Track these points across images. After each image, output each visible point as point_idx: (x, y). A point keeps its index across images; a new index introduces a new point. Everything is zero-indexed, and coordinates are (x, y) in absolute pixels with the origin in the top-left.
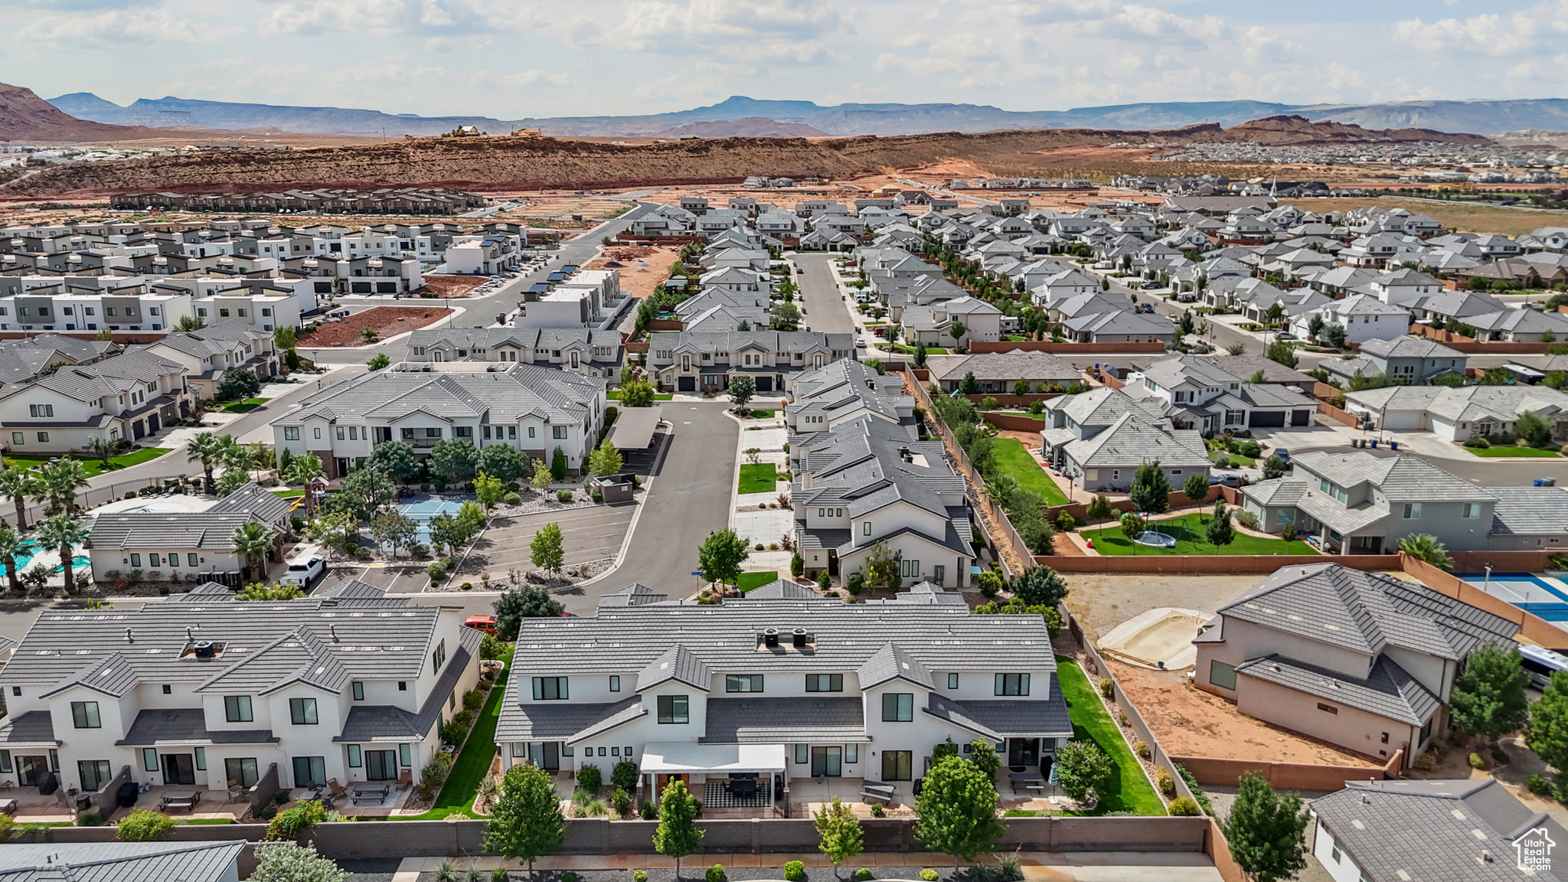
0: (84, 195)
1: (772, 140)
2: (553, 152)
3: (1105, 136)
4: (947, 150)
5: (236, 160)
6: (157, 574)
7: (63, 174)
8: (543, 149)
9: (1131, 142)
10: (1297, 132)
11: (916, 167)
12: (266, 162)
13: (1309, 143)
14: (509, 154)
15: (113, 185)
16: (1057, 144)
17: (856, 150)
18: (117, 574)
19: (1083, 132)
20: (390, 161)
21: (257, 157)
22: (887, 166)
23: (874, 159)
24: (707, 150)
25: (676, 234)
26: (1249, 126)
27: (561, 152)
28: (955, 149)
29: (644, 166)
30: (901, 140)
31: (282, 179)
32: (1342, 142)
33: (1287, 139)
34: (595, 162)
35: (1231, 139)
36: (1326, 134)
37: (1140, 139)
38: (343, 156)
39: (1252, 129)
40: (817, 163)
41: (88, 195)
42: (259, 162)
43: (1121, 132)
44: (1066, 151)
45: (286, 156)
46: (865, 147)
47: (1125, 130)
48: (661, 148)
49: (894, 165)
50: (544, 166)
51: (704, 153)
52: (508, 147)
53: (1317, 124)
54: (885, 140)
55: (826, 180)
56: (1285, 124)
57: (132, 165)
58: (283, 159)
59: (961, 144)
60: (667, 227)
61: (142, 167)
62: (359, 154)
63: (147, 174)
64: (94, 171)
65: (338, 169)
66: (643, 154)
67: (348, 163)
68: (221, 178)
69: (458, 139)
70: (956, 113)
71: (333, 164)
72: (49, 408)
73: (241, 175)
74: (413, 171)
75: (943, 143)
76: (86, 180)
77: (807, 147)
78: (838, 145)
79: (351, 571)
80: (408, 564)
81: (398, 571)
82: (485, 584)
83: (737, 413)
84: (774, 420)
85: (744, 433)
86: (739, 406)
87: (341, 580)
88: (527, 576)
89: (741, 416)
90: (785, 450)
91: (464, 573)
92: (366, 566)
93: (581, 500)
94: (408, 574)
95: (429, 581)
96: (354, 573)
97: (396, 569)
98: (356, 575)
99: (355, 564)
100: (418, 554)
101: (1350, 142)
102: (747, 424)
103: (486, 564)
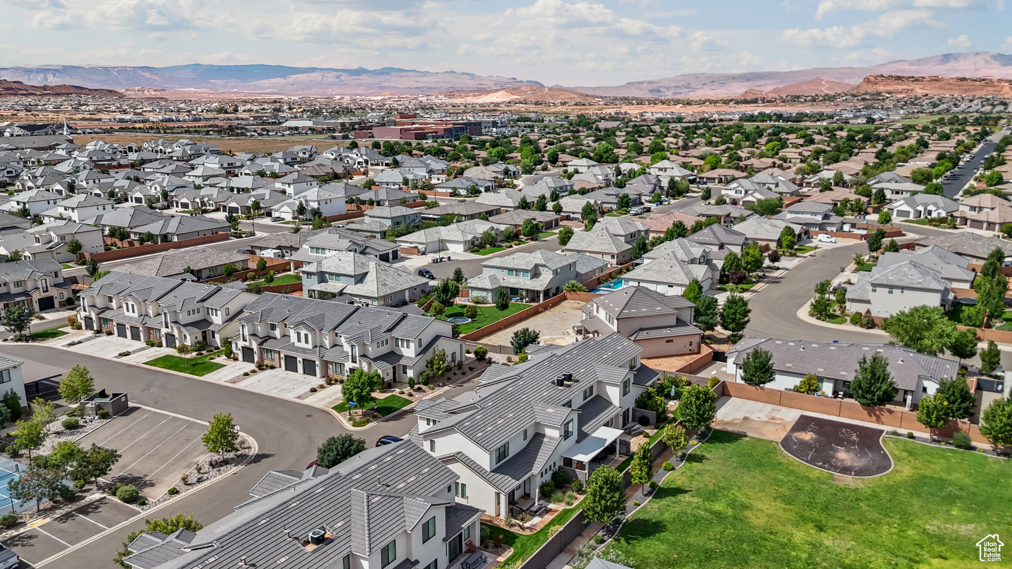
79: (23, 538)
80: (71, 508)
81: (73, 515)
82: (186, 484)
83: (19, 340)
84: (74, 334)
85: (72, 349)
86: (18, 333)
87: (33, 545)
88: (211, 464)
89: (27, 341)
90: (152, 345)
91: (140, 488)
92: (28, 528)
93: (86, 422)
94: (90, 512)
95: (128, 505)
96: (30, 537)
97: (67, 516)
98: (36, 536)
99: (13, 533)
100: (69, 497)
101: (21, 94)
102: (53, 343)
103: (140, 478)
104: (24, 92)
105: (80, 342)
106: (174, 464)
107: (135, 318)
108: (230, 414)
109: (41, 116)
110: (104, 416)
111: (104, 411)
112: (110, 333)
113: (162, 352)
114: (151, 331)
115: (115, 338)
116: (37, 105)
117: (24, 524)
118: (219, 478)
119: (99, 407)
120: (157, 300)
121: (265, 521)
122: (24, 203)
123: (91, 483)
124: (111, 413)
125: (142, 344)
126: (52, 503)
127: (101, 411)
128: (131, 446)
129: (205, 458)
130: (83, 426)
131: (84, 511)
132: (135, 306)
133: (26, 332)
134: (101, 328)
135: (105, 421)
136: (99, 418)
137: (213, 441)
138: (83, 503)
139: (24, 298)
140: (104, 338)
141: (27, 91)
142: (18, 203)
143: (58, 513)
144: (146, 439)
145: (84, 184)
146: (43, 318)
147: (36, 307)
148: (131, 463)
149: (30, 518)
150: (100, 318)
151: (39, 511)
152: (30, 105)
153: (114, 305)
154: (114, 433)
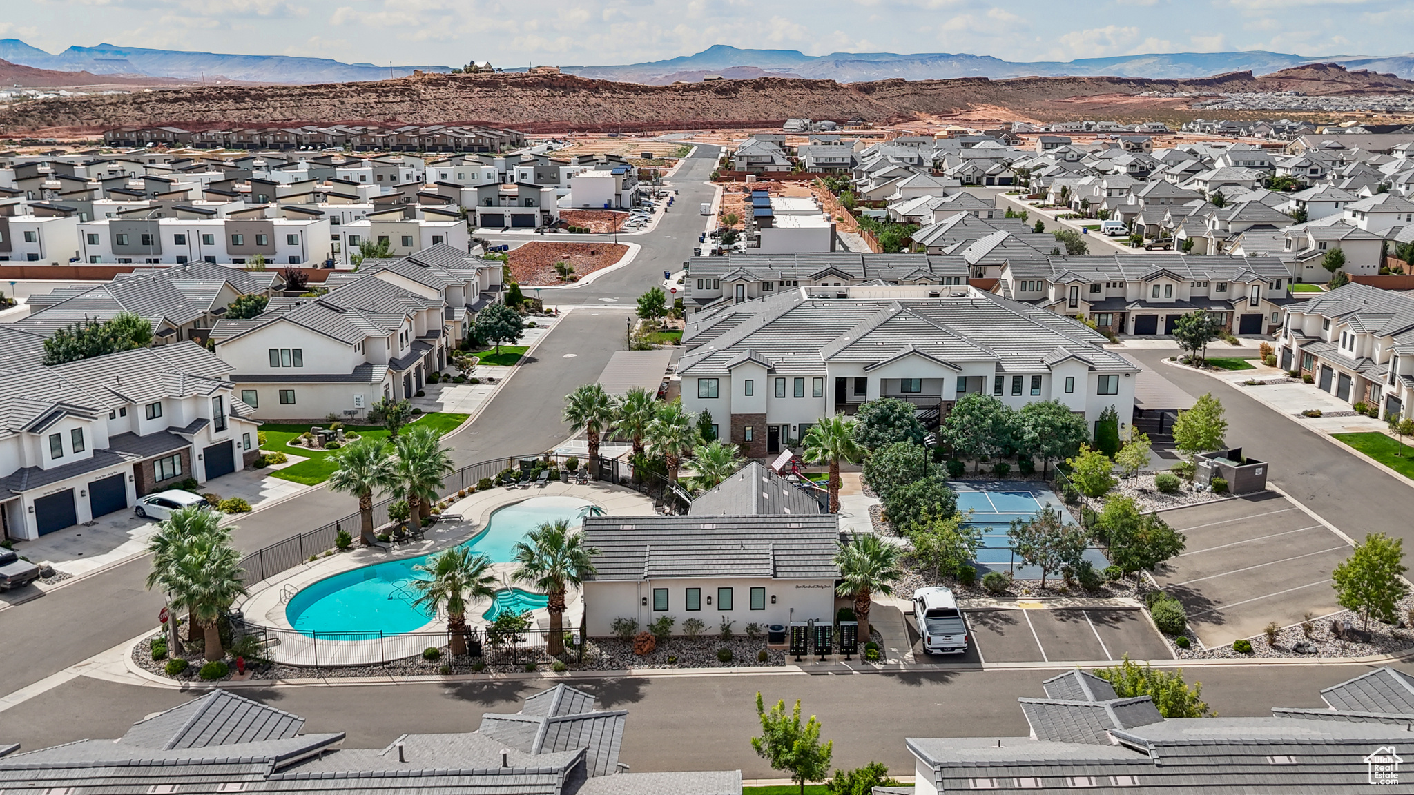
0: (60, 133)
1: (803, 81)
2: (574, 91)
3: (1133, 84)
4: (978, 96)
5: (229, 96)
6: (699, 624)
7: (35, 109)
8: (564, 88)
9: (1162, 91)
10: (1334, 81)
11: (950, 113)
12: (263, 99)
13: (1348, 93)
14: (528, 93)
15: (93, 123)
16: (1086, 92)
17: (888, 95)
18: (633, 624)
19: (1110, 80)
20: (399, 98)
21: (253, 92)
22: (920, 112)
23: (906, 104)
24: (736, 91)
25: (783, 169)
26: (1282, 74)
27: (583, 92)
28: (987, 95)
29: (671, 109)
30: (929, 85)
31: (281, 117)
32: (1382, 93)
33: (1324, 88)
34: (619, 103)
35: (1265, 88)
36: (1364, 84)
37: (1168, 88)
38: (348, 93)
39: (1285, 78)
40: (849, 107)
41: (65, 133)
42: (255, 98)
43: (1149, 81)
44: (1095, 99)
45: (284, 92)
46: (895, 91)
47: (1153, 78)
48: (687, 89)
49: (927, 111)
50: (567, 107)
51: (733, 95)
52: (526, 84)
53: (1354, 73)
54: (914, 84)
55: (871, 124)
56: (1321, 72)
57: (114, 100)
58: (282, 96)
59: (990, 90)
60: (772, 162)
61: (124, 102)
62: (365, 91)
63: (130, 111)
64: (70, 107)
65: (342, 107)
66: (669, 95)
67: (354, 100)
68: (214, 116)
69: (472, 75)
70: (954, 63)
71: (336, 102)
72: (297, 353)
73: (236, 113)
74: (426, 110)
75: (973, 88)
76: (62, 117)
77: (838, 90)
78: (867, 89)
79: (999, 616)
80: (1083, 602)
81: (1079, 616)
82: (1272, 643)
83: (1189, 363)
84: (1261, 371)
85: (1247, 390)
86: (1190, 353)
87: (1002, 634)
88: (1335, 628)
89: (1198, 366)
90: (1362, 412)
91: (1195, 620)
92: (1014, 606)
93: (1191, 490)
94: (1103, 622)
95: (1162, 636)
96: (1008, 620)
97: (1073, 613)
98: (1016, 623)
99: (992, 603)
100: (1091, 585)
101: (1390, 92)
102: (1228, 377)
103: (1208, 602)
104: (1395, 89)
105: (1262, 383)
106: (1275, 603)
107: (1350, 360)
108: (1400, 543)
109: (1403, 119)
110: (1220, 489)
111: (1222, 481)
112: (1309, 381)
113: (1371, 425)
114: (1368, 388)
115: (1313, 389)
116: (1404, 106)
117: (1012, 597)
118: (1338, 660)
119: (1217, 472)
120: (1394, 334)
121: (1285, 760)
122: (1304, 203)
123: (1134, 578)
124: (1232, 487)
125: (1347, 406)
126: (1065, 585)
127: (1217, 480)
128: (1229, 549)
129: (1329, 612)
130: (1183, 494)
131: (1098, 616)
132: (1356, 339)
133: (1199, 354)
134: (1300, 369)
135: (1218, 498)
136: (1212, 492)
137: (1351, 583)
138: (1104, 603)
139: (1223, 309)
140: (1299, 385)
141: (1398, 87)
142: (1298, 201)
143: (1066, 602)
144: (1258, 546)
145: (1403, 190)
146: (1237, 343)
147: (1236, 326)
148: (1210, 573)
149: (1027, 593)
150: (1303, 352)
151: (1043, 588)
152: (1396, 105)
153: (1329, 335)
154: (1218, 520)
